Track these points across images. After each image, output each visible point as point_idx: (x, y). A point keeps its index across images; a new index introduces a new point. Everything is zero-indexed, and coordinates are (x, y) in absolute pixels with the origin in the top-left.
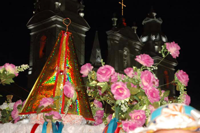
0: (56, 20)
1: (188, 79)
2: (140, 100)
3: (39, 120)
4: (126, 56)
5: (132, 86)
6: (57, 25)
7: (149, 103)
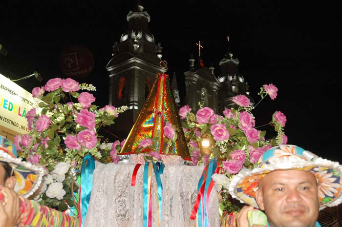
0: (134, 62)
1: (286, 120)
2: (239, 141)
3: (139, 160)
4: (204, 97)
5: (231, 127)
6: (134, 67)
7: (249, 144)
